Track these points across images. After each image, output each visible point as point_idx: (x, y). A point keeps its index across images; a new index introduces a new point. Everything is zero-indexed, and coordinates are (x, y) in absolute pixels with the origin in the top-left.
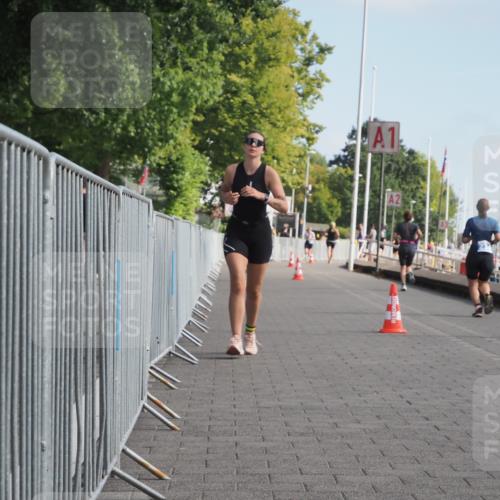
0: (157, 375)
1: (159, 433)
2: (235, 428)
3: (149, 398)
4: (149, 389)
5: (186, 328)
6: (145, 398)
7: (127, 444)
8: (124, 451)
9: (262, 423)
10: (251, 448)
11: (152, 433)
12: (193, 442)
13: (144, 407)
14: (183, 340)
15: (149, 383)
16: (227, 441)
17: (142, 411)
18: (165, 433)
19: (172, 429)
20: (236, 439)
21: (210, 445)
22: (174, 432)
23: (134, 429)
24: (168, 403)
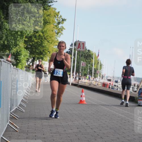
0: (12, 115)
1: (12, 132)
2: (36, 131)
3: (10, 122)
4: (10, 119)
5: (21, 101)
6: (9, 122)
7: (3, 136)
8: (2, 138)
9: (44, 130)
10: (40, 137)
11: (10, 133)
12: (23, 135)
13: (8, 125)
14: (20, 105)
15: (10, 117)
16: (33, 135)
17: (8, 126)
18: (14, 132)
19: (17, 131)
20: (36, 134)
21: (27, 136)
22: (17, 132)
23: (5, 131)
24: (15, 124)
